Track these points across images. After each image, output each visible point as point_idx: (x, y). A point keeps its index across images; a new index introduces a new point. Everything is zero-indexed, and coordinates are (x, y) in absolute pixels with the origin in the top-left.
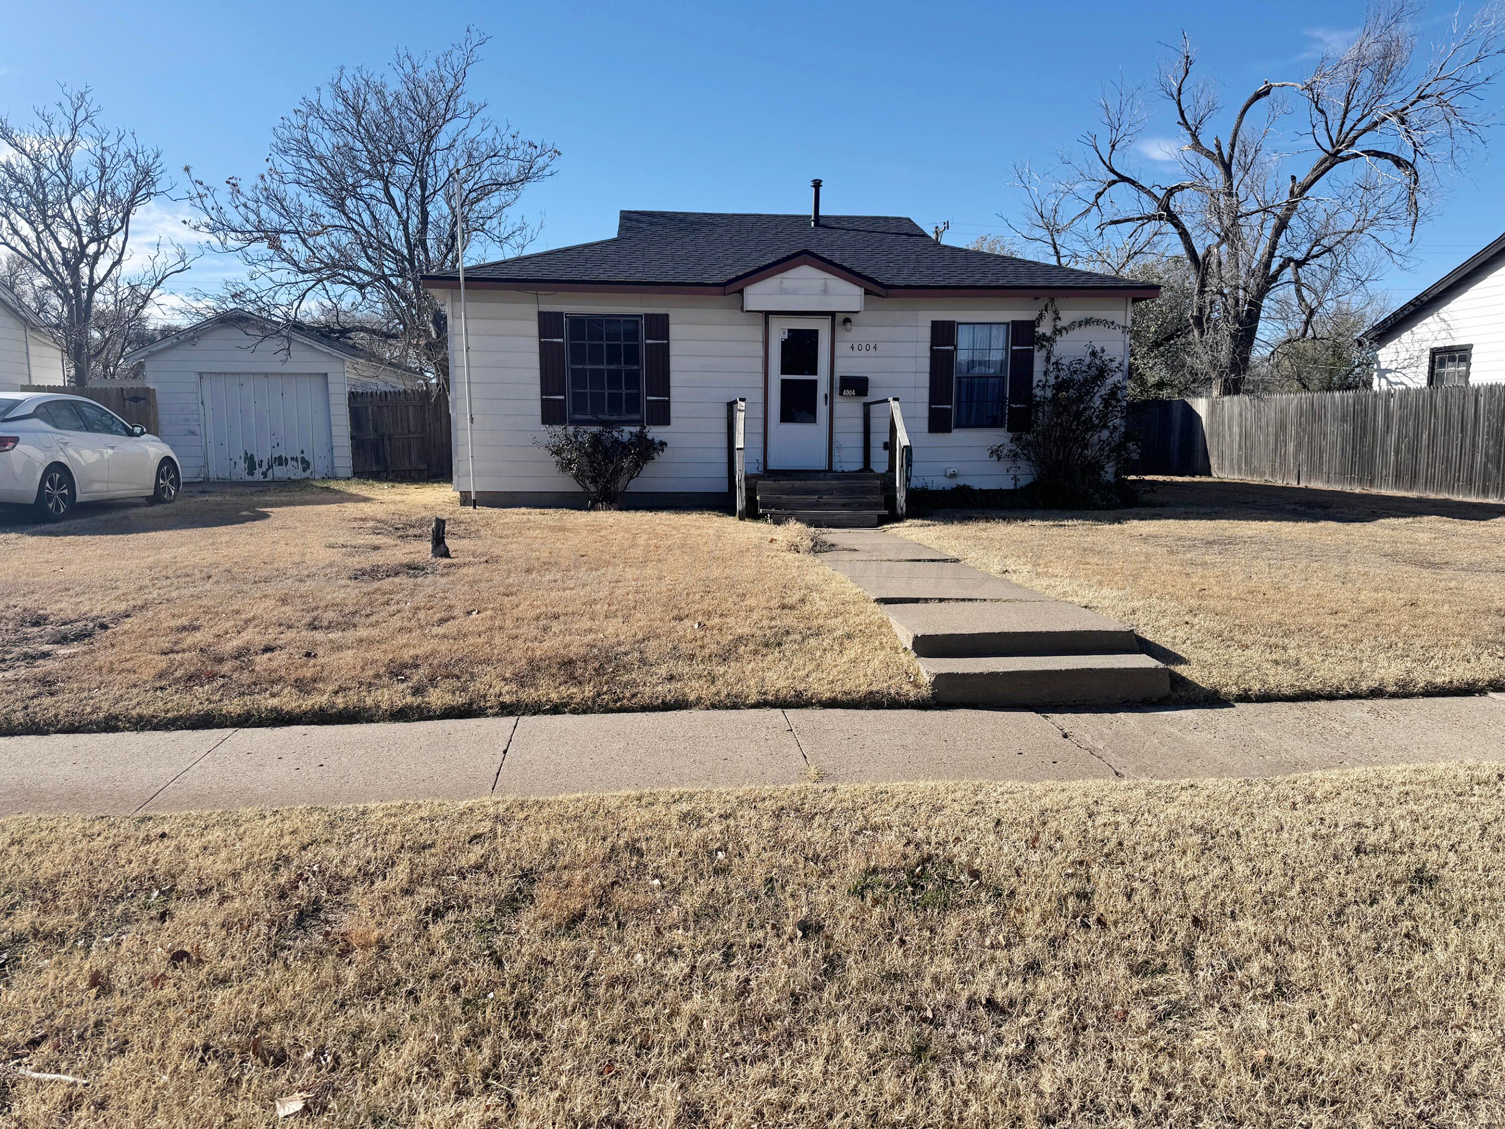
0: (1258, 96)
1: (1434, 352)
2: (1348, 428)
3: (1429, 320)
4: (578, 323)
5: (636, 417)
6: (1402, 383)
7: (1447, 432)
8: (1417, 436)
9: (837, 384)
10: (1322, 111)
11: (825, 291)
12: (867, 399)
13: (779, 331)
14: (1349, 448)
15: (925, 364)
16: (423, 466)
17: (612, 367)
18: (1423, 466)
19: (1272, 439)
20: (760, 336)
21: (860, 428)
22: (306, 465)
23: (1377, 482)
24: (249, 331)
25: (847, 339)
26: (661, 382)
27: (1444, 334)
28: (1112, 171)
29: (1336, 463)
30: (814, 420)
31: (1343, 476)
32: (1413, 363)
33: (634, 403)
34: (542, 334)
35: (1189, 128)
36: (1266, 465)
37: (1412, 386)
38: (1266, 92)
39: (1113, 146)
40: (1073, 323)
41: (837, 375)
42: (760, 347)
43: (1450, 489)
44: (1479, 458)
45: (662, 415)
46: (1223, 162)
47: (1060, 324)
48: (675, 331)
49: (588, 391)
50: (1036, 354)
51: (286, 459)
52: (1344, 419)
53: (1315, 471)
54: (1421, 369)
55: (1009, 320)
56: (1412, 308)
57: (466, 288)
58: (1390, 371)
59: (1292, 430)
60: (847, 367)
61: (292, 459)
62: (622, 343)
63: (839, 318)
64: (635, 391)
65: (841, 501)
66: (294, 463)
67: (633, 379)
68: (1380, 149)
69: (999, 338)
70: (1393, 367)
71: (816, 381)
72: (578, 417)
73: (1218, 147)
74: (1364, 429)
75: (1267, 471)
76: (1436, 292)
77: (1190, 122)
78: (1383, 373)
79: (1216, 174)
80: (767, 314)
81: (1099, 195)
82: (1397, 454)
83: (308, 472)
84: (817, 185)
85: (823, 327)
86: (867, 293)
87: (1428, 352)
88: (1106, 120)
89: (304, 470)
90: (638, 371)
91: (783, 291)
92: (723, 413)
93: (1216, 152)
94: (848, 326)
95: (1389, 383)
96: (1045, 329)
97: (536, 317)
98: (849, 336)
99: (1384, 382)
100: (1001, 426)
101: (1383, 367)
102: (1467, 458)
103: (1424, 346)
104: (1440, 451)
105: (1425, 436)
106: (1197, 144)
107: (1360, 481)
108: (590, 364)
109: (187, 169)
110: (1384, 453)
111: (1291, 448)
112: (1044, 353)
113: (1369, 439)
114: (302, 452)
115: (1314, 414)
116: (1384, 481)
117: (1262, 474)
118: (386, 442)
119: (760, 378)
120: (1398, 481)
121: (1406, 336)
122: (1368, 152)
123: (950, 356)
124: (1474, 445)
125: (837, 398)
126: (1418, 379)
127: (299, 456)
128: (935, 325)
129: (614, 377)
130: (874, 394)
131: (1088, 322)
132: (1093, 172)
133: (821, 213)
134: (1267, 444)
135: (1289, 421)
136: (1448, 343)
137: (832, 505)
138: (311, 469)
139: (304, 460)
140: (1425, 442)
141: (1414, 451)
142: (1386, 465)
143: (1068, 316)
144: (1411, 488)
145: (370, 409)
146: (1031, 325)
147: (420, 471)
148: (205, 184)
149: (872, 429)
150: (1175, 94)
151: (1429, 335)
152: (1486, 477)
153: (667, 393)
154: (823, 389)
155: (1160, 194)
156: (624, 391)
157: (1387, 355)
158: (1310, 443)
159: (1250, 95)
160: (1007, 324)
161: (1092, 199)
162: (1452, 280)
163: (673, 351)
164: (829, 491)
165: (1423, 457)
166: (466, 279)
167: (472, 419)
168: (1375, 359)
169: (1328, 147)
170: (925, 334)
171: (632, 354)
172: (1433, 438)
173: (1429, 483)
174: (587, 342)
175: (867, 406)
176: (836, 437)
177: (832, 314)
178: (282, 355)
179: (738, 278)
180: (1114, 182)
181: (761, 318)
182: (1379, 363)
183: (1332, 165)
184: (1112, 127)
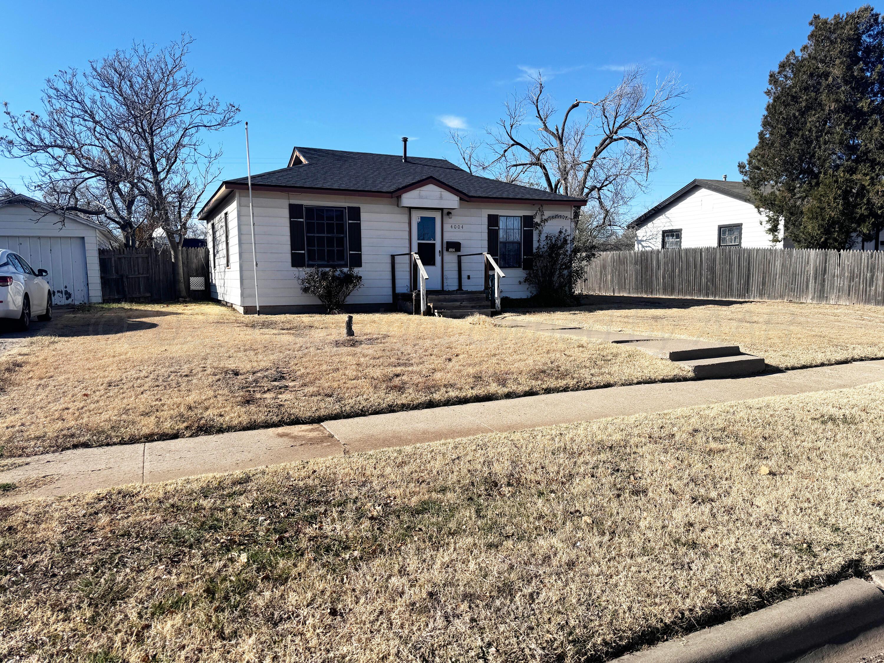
0: (574, 106)
1: (664, 232)
2: (638, 267)
3: (660, 217)
4: (310, 210)
5: (342, 263)
6: (649, 247)
7: (688, 268)
8: (673, 271)
9: (445, 246)
10: (606, 117)
11: (441, 198)
12: (459, 253)
13: (416, 217)
14: (639, 277)
15: (485, 236)
16: (148, 295)
17: (329, 235)
18: (677, 284)
19: (598, 274)
20: (407, 221)
21: (456, 268)
22: (68, 295)
23: (654, 292)
24: (37, 210)
25: (449, 222)
26: (357, 244)
27: (668, 224)
28: (512, 139)
29: (633, 284)
30: (434, 264)
31: (637, 290)
32: (653, 237)
33: (341, 255)
34: (292, 216)
35: (542, 120)
36: (596, 287)
37: (655, 248)
38: (577, 105)
39: (512, 126)
40: (549, 217)
41: (445, 241)
42: (407, 225)
43: (691, 294)
44: (704, 280)
45: (357, 261)
46: (559, 138)
47: (544, 217)
48: (364, 216)
49: (316, 248)
50: (534, 232)
51: (54, 292)
52: (636, 263)
53: (622, 287)
54: (658, 240)
55: (522, 215)
56: (653, 212)
57: (252, 189)
58: (643, 241)
59: (609, 269)
60: (450, 237)
61: (58, 292)
62: (335, 222)
63: (445, 212)
64: (341, 248)
65: (471, 305)
66: (60, 294)
67: (341, 242)
68: (631, 136)
69: (517, 224)
70: (644, 239)
71: (434, 244)
72: (311, 263)
73: (557, 130)
74: (647, 268)
75: (597, 289)
76: (664, 204)
77: (542, 117)
78: (640, 242)
79: (556, 143)
80: (410, 208)
81: (506, 151)
82: (663, 279)
83: (70, 300)
84: (405, 140)
85: (437, 216)
86: (461, 199)
87: (661, 232)
88: (508, 113)
89: (67, 299)
90: (343, 237)
91: (421, 197)
92: (389, 260)
93: (556, 132)
94: (450, 216)
95: (643, 247)
96: (537, 220)
97: (288, 207)
98: (450, 221)
99: (640, 246)
100: (520, 267)
101: (639, 239)
102: (698, 280)
103: (659, 229)
104: (685, 277)
105: (677, 270)
106: (546, 128)
107: (646, 292)
108: (317, 233)
109: (6, 104)
110: (657, 279)
111: (609, 277)
112: (537, 231)
113: (649, 273)
114: (66, 287)
115: (620, 261)
116: (658, 291)
117: (594, 290)
118: (125, 280)
119: (407, 242)
120: (665, 292)
121: (650, 225)
122: (626, 137)
123: (496, 232)
124: (701, 274)
125: (445, 253)
126: (657, 245)
127: (64, 290)
128: (490, 217)
129: (330, 241)
130: (463, 251)
131: (557, 217)
132: (503, 139)
133: (407, 155)
134: (596, 276)
135: (607, 265)
136: (670, 228)
137: (467, 307)
138: (72, 298)
139: (66, 292)
140: (677, 273)
141: (672, 277)
142: (658, 284)
143: (547, 214)
144: (672, 295)
145: (113, 259)
146: (531, 218)
147: (146, 298)
148: (11, 114)
149: (463, 268)
150: (535, 102)
151: (661, 225)
152: (707, 288)
153: (360, 250)
154: (438, 248)
155: (537, 152)
156: (336, 249)
157: (641, 233)
158: (619, 275)
159: (571, 105)
160: (521, 217)
161: (502, 153)
162: (672, 199)
163: (363, 227)
164: (462, 300)
165: (677, 280)
166: (252, 184)
167: (257, 264)
168: (636, 236)
169: (608, 132)
170: (485, 221)
171: (341, 228)
172: (681, 272)
173: (680, 292)
174: (315, 221)
175: (459, 257)
176: (445, 273)
177: (442, 210)
178: (59, 225)
179: (399, 189)
180: (513, 145)
181: (407, 211)
182: (637, 237)
183: (611, 143)
184: (511, 117)
